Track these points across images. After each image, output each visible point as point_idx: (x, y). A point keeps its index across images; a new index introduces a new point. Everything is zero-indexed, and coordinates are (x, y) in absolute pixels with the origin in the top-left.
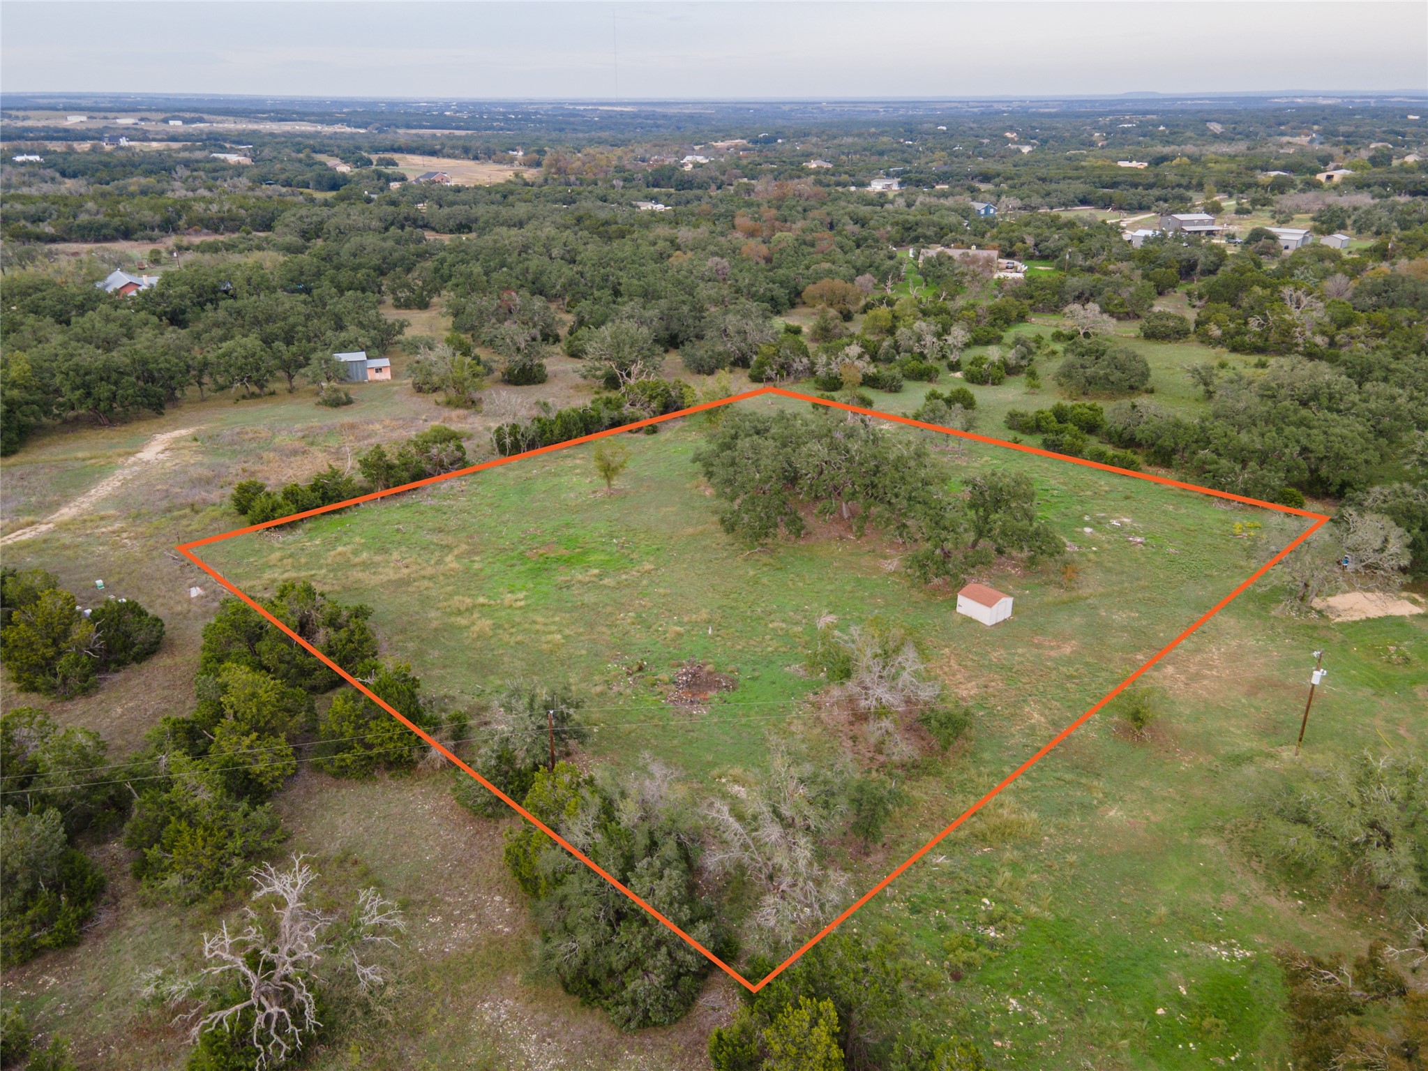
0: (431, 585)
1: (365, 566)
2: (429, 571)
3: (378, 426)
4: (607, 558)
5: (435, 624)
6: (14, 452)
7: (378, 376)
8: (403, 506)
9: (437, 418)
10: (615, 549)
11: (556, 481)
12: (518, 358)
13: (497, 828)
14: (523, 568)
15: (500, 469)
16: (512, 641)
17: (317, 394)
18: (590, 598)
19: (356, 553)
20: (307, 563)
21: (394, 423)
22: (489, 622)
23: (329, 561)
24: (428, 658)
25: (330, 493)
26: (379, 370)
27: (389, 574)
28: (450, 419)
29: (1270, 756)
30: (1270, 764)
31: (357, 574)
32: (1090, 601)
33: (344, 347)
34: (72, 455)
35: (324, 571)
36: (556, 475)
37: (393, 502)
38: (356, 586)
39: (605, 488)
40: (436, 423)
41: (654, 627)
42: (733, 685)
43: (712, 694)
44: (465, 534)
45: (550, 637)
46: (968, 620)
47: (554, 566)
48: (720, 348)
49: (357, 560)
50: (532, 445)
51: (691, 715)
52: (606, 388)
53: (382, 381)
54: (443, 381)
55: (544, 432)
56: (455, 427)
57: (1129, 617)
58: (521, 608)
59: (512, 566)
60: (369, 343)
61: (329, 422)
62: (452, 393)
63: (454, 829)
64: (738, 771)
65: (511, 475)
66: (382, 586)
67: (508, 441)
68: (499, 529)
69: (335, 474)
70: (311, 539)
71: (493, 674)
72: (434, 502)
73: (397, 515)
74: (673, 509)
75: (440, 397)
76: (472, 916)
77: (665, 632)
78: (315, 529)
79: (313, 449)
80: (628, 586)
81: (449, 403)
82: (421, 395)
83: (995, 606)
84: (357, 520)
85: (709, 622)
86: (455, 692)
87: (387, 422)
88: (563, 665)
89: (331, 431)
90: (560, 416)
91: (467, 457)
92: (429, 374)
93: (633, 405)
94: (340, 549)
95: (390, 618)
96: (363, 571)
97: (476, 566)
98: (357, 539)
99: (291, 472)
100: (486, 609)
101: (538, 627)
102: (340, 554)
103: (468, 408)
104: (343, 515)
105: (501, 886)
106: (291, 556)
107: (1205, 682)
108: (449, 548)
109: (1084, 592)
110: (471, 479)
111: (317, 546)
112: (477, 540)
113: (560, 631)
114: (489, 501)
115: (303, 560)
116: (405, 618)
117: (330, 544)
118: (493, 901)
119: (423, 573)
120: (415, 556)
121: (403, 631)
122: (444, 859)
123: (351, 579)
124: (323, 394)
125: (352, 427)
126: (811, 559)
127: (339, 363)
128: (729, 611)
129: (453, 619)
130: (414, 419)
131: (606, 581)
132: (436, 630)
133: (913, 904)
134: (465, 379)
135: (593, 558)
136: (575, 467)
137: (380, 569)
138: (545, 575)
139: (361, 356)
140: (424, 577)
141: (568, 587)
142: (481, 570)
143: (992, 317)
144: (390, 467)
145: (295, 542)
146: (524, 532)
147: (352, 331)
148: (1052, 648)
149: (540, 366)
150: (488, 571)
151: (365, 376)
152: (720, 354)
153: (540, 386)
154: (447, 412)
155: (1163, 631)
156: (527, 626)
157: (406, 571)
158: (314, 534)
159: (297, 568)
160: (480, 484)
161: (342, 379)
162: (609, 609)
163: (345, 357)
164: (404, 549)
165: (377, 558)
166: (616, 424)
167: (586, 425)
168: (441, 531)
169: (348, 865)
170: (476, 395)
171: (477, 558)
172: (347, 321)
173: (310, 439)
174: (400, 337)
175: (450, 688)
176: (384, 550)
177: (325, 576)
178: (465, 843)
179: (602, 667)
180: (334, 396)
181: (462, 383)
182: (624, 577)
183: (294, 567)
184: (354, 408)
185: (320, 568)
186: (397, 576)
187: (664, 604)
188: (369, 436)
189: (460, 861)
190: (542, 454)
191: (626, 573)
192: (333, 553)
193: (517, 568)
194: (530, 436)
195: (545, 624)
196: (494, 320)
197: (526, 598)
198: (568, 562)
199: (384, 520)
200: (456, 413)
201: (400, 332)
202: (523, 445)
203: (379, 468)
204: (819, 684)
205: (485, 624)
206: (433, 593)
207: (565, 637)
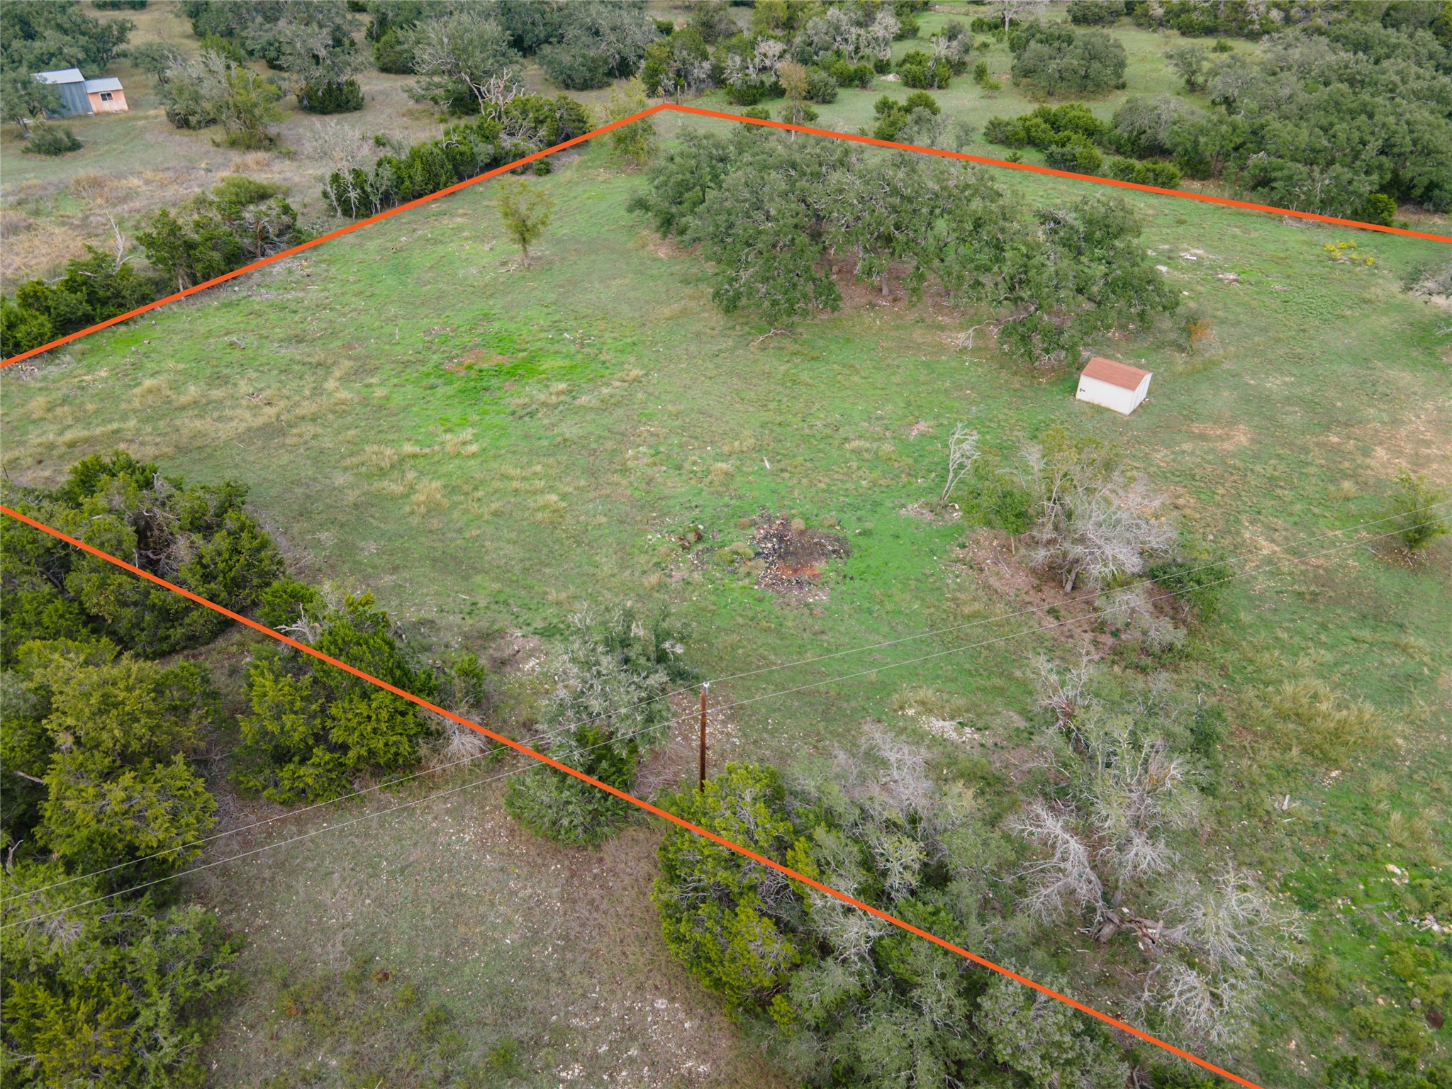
0: (320, 430)
1: (200, 407)
2: (307, 408)
3: (135, 182)
4: (567, 363)
5: (351, 496)
7: (108, 106)
8: (225, 305)
9: (225, 166)
10: (573, 349)
11: (440, 250)
12: (317, 72)
13: (601, 860)
14: (450, 390)
15: (350, 238)
16: (485, 511)
17: (21, 137)
18: (569, 429)
19: (175, 386)
20: (97, 411)
21: (160, 175)
22: (436, 484)
23: (136, 404)
24: (363, 557)
25: (101, 293)
26: (106, 96)
27: (242, 420)
28: (247, 167)
31: (190, 424)
32: (1226, 366)
33: (43, 62)
35: (132, 423)
36: (436, 242)
37: (206, 300)
38: (198, 443)
39: (518, 257)
40: (226, 174)
41: (687, 466)
42: (842, 550)
43: (820, 566)
44: (338, 343)
45: (541, 500)
46: (1099, 410)
47: (495, 382)
48: (592, 53)
49: (183, 399)
50: (386, 201)
51: (807, 605)
52: (453, 114)
53: (116, 113)
54: (219, 109)
55: (400, 180)
56: (262, 178)
57: (1285, 383)
58: (474, 455)
59: (432, 387)
60: (81, 56)
61: (53, 178)
62: (236, 126)
63: (531, 875)
64: (926, 693)
65: (372, 245)
66: (240, 438)
67: (353, 195)
68: (388, 329)
69: (101, 261)
70: (90, 369)
71: (478, 572)
72: (271, 295)
73: (220, 321)
74: (627, 281)
75: (218, 133)
76: (633, 1052)
77: (708, 472)
78: (92, 351)
79: (41, 221)
80: (617, 404)
81: (233, 144)
82: (185, 131)
84: (157, 332)
85: (758, 449)
86: (430, 613)
87: (149, 174)
88: (579, 543)
89: (63, 191)
90: (415, 155)
91: (299, 224)
92: (196, 98)
93: (511, 134)
94: (148, 383)
95: (273, 492)
96: (200, 417)
97: (379, 392)
98: (170, 364)
99: (18, 261)
100: (422, 463)
101: (515, 484)
102: (150, 391)
103: (267, 149)
104: (132, 327)
105: (658, 979)
106: (65, 401)
107: (1435, 466)
108: (323, 367)
110: (314, 256)
111: (105, 380)
112: (359, 350)
113: (551, 489)
114: (356, 288)
115: (90, 407)
116: (299, 491)
117: (129, 375)
118: (655, 1012)
119: (300, 411)
120: (276, 385)
121: (303, 514)
122: (534, 938)
123: (185, 432)
124: (30, 135)
125: (96, 183)
126: (848, 340)
127: (45, 87)
128: (778, 430)
129: (377, 485)
130: (191, 168)
131: (584, 400)
132: (356, 506)
133: (1296, 891)
134: (255, 105)
135: (549, 364)
136: (460, 229)
137: (228, 412)
138: (486, 397)
139: (74, 75)
140: (303, 418)
141: (531, 415)
142: (387, 398)
144: (190, 246)
145: (63, 376)
146: (428, 332)
147: (51, 40)
149: (352, 84)
150: (397, 400)
151: (88, 108)
152: (593, 60)
153: (357, 114)
154: (236, 157)
156: (497, 484)
157: (270, 411)
158: (93, 360)
159: (82, 419)
160: (330, 263)
161: (54, 112)
162: (609, 445)
163: (52, 77)
164: (251, 374)
165: (216, 393)
166: (495, 162)
167: (455, 167)
168: (299, 339)
169: (372, 985)
170: (273, 130)
171: (373, 380)
172: (38, 24)
173: (32, 206)
174: (122, 47)
175: (420, 606)
176: (219, 379)
177: (138, 431)
178: (562, 900)
179: (639, 541)
180: (49, 137)
181: (250, 111)
182: (605, 391)
183: (77, 420)
184: (87, 155)
185: (124, 417)
186: (260, 421)
187: (683, 428)
188: (126, 199)
189: (566, 938)
190: (406, 214)
191: (608, 385)
192: (137, 391)
193: (440, 391)
194: (384, 185)
195: (524, 479)
196: (259, 19)
197: (476, 438)
198: (515, 374)
199: (202, 330)
200: (252, 157)
201: (121, 39)
202: (375, 199)
203: (173, 248)
204: (960, 529)
205: (430, 488)
206: (327, 443)
207: (564, 497)
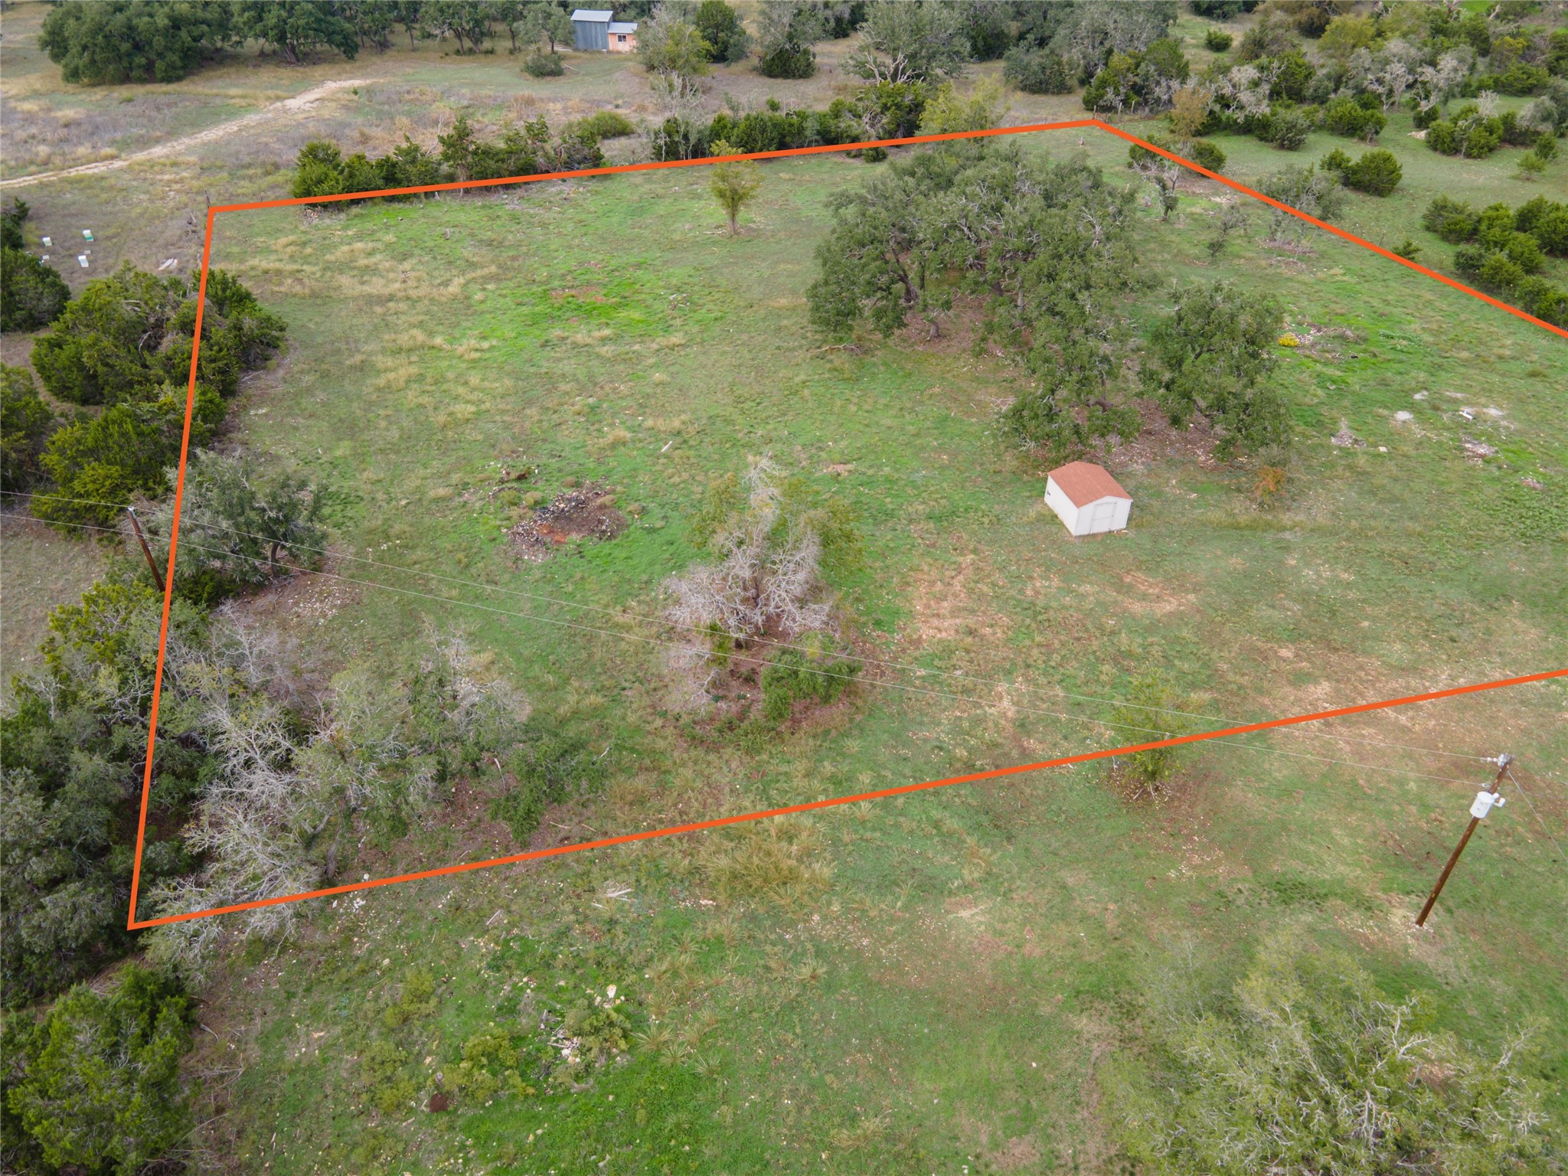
1: (366, 271)
2: (421, 291)
3: (557, 106)
4: (641, 317)
5: (356, 359)
6: (179, 79)
7: (621, 46)
10: (663, 308)
14: (529, 310)
16: (416, 401)
19: (372, 253)
20: (309, 255)
21: (580, 104)
22: (415, 371)
24: (306, 401)
26: (622, 38)
28: (645, 109)
29: (1367, 906)
30: (1354, 922)
31: (345, 279)
32: (1287, 535)
34: (222, 91)
44: (511, 254)
47: (568, 314)
49: (363, 262)
51: (518, 559)
53: (625, 53)
59: (521, 304)
67: (662, 142)
69: (413, 150)
72: (521, 207)
77: (606, 435)
78: (364, 216)
83: (1089, 508)
84: (416, 215)
87: (573, 103)
89: (503, 104)
90: (747, 117)
96: (355, 277)
97: (481, 296)
98: (389, 237)
101: (462, 391)
104: (407, 206)
106: (305, 243)
109: (1286, 518)
112: (516, 263)
114: (583, 217)
115: (308, 251)
120: (430, 270)
123: (333, 283)
124: (529, 57)
125: (529, 102)
127: (575, 21)
132: (351, 367)
139: (606, 16)
140: (409, 298)
142: (481, 302)
143: (1557, 53)
145: (328, 227)
148: (1144, 597)
149: (806, 53)
150: (487, 305)
151: (606, 44)
155: (1374, 619)
160: (597, 193)
163: (586, 15)
164: (427, 258)
165: (386, 264)
168: (491, 244)
171: (491, 286)
173: (472, 111)
180: (540, 62)
183: (291, 257)
184: (561, 80)
191: (644, 343)
193: (523, 308)
194: (694, 139)
197: (490, 349)
198: (591, 313)
202: (683, 151)
